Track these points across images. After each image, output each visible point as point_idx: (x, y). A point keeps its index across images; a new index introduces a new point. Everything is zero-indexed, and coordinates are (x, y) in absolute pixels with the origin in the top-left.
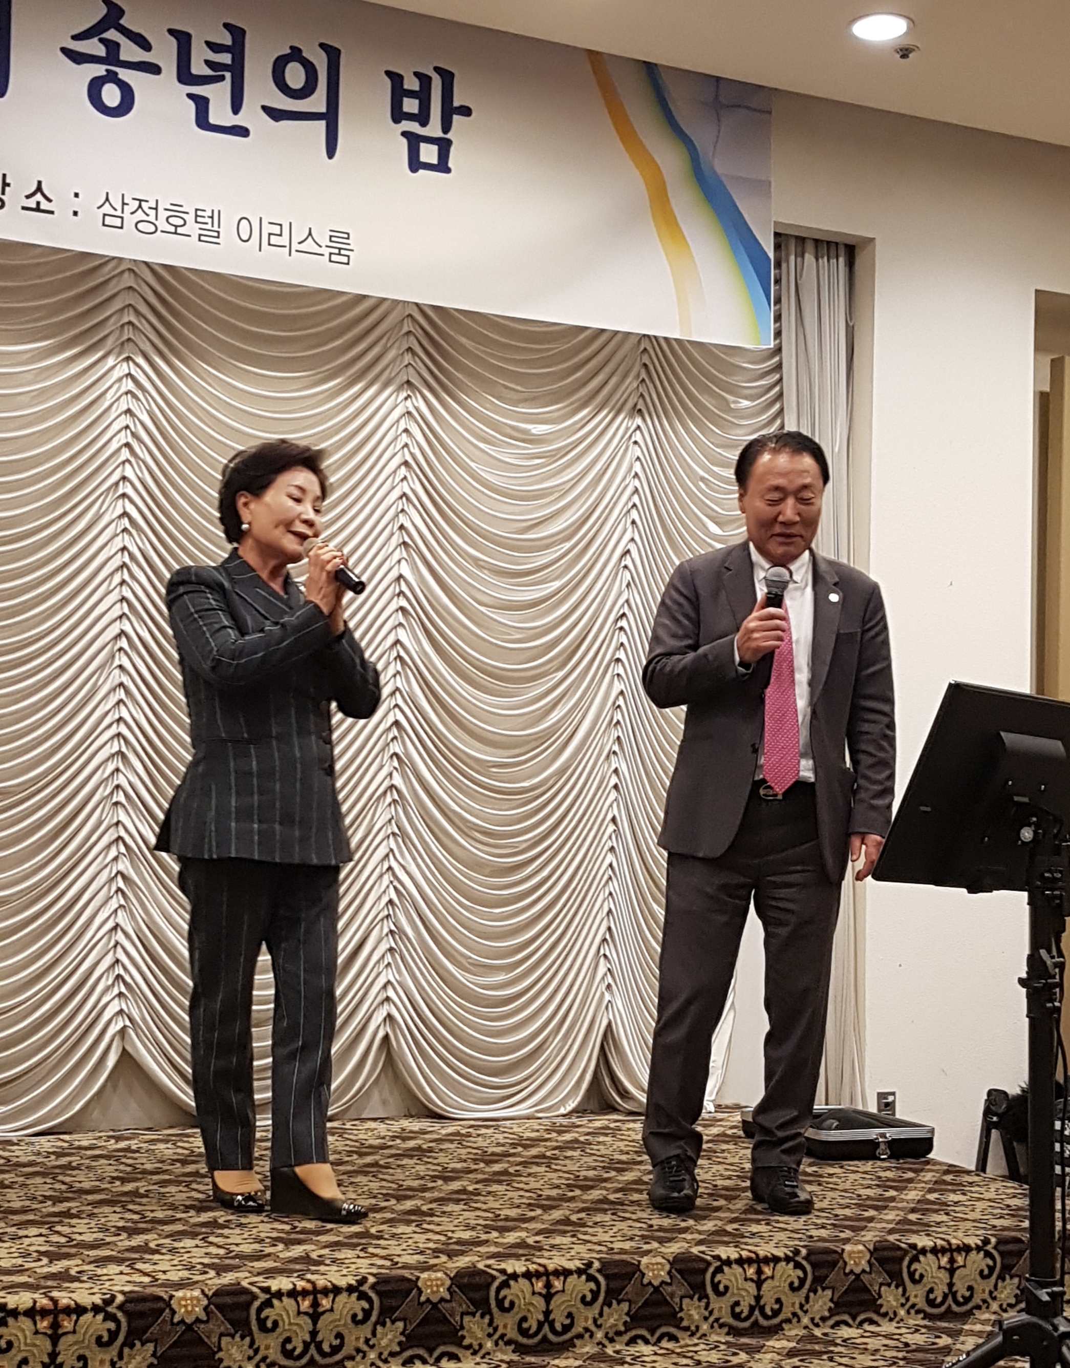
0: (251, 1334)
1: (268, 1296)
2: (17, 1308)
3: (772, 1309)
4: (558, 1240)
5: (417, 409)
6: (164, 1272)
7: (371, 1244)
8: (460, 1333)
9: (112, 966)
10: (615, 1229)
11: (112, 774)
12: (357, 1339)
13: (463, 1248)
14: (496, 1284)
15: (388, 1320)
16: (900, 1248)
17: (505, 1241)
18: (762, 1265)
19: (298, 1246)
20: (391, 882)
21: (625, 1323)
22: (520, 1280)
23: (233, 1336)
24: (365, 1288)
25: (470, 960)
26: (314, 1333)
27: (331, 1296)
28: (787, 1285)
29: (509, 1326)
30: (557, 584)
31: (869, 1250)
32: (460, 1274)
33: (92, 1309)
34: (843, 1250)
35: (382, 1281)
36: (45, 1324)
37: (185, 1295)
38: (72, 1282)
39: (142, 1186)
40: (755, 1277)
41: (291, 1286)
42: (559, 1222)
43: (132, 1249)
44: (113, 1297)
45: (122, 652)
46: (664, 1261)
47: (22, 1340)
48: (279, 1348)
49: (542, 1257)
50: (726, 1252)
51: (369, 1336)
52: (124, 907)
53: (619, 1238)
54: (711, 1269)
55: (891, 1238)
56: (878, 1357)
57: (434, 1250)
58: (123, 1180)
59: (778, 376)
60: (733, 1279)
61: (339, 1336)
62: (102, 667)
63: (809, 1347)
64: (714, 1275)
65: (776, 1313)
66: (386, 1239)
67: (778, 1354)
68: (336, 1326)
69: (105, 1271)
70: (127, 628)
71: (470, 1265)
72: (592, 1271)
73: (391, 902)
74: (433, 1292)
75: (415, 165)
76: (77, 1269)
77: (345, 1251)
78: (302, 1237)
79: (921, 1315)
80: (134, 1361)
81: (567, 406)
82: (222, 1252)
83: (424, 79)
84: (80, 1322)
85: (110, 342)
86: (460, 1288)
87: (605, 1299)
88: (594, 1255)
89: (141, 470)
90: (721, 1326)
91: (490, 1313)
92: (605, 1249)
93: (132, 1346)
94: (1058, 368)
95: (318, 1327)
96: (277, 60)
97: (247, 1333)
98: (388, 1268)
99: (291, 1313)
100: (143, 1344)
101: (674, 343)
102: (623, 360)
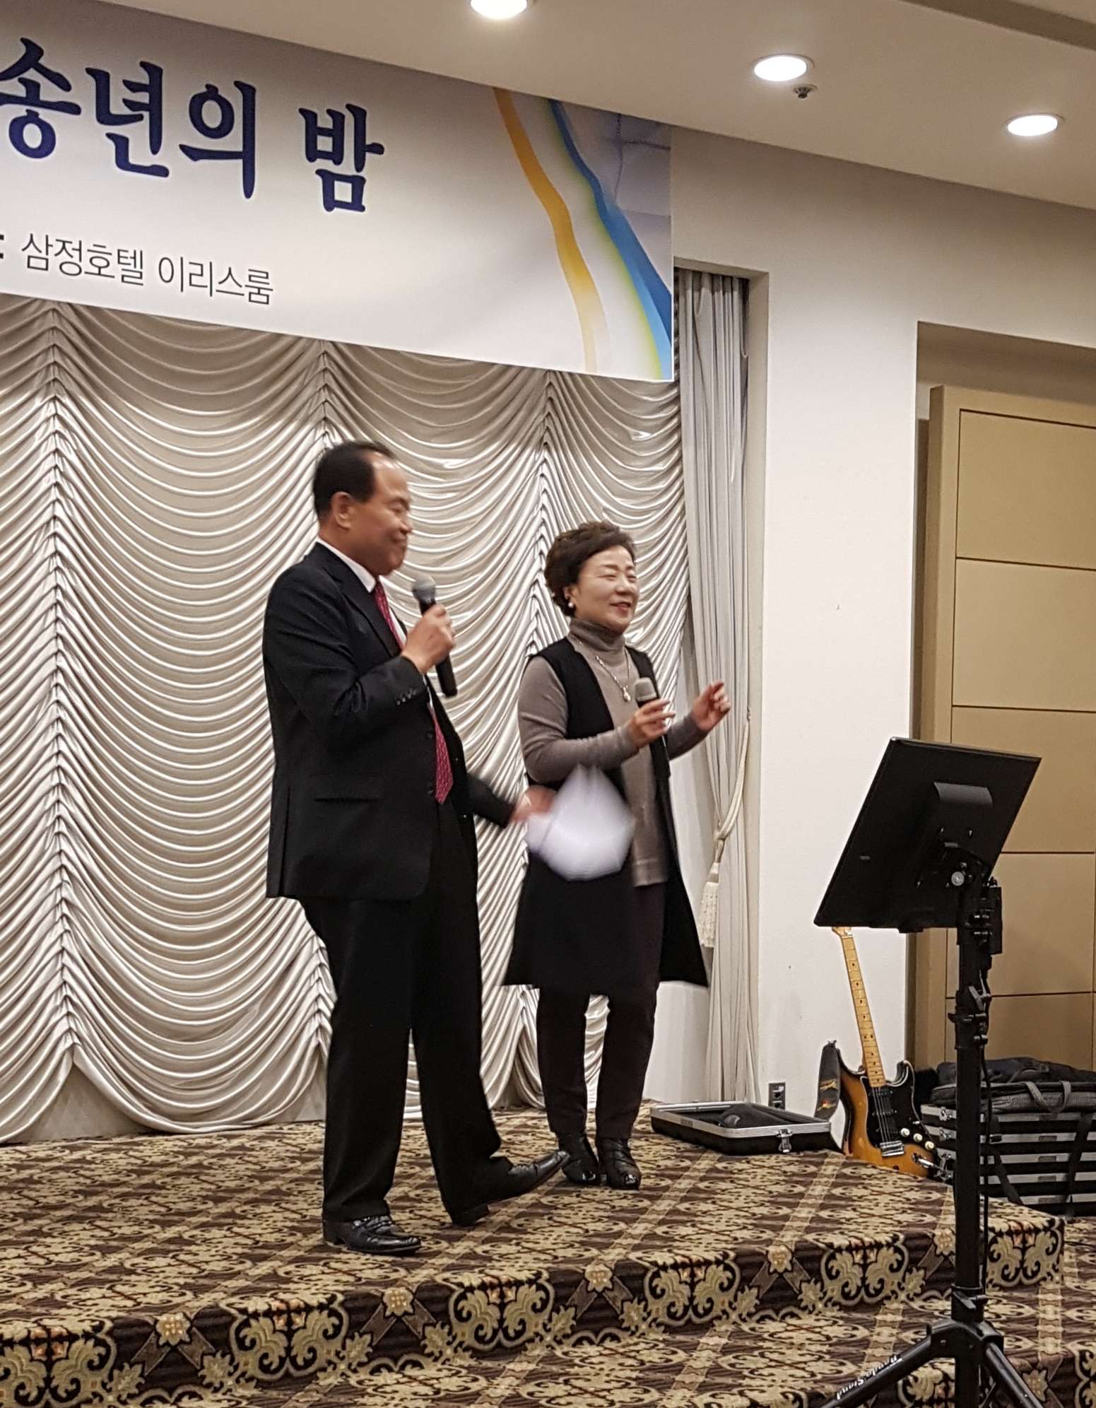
0: (231, 1352)
1: (245, 1317)
2: (12, 1338)
3: (704, 1308)
4: (504, 1249)
6: (145, 1294)
7: (333, 1258)
8: (422, 1343)
9: (60, 988)
10: (555, 1235)
11: (54, 805)
12: (329, 1352)
15: (356, 1334)
16: (818, 1248)
17: (456, 1251)
18: (694, 1268)
19: (264, 1263)
21: (572, 1327)
22: (477, 1292)
23: (214, 1355)
24: (335, 1305)
27: (304, 1315)
28: (717, 1286)
29: (467, 1334)
30: (469, 614)
31: (790, 1250)
32: (421, 1288)
33: (83, 1336)
34: (767, 1252)
35: (350, 1298)
36: (40, 1351)
37: (168, 1319)
38: (59, 1308)
39: (104, 1200)
40: (689, 1280)
41: (266, 1307)
42: (501, 1229)
43: (111, 1270)
44: (102, 1324)
45: (59, 687)
46: (605, 1269)
47: (19, 1368)
48: (257, 1363)
49: (492, 1268)
50: (661, 1257)
51: (339, 1349)
52: (69, 931)
53: (561, 1246)
54: (649, 1275)
55: (810, 1237)
56: (805, 1352)
58: (85, 1194)
59: (675, 409)
60: (669, 1283)
61: (312, 1350)
62: (40, 702)
63: (740, 1343)
64: (651, 1280)
65: (707, 1311)
66: (345, 1254)
67: (714, 1351)
68: (309, 1342)
69: (88, 1295)
70: (63, 664)
71: (427, 1278)
72: (541, 1281)
74: (397, 1307)
75: (330, 203)
76: (61, 1293)
77: (309, 1266)
78: (265, 1252)
79: (838, 1307)
80: (123, 1381)
81: (477, 441)
82: (194, 1271)
83: (337, 118)
84: (72, 1349)
85: (37, 382)
86: (422, 1302)
87: (554, 1306)
88: (541, 1265)
89: (71, 509)
90: (658, 1325)
91: (450, 1323)
92: (549, 1258)
93: (121, 1368)
94: (936, 398)
95: (293, 1343)
96: (194, 98)
97: (227, 1351)
98: (353, 1285)
99: (267, 1331)
100: (131, 1366)
101: (578, 377)
102: (529, 395)
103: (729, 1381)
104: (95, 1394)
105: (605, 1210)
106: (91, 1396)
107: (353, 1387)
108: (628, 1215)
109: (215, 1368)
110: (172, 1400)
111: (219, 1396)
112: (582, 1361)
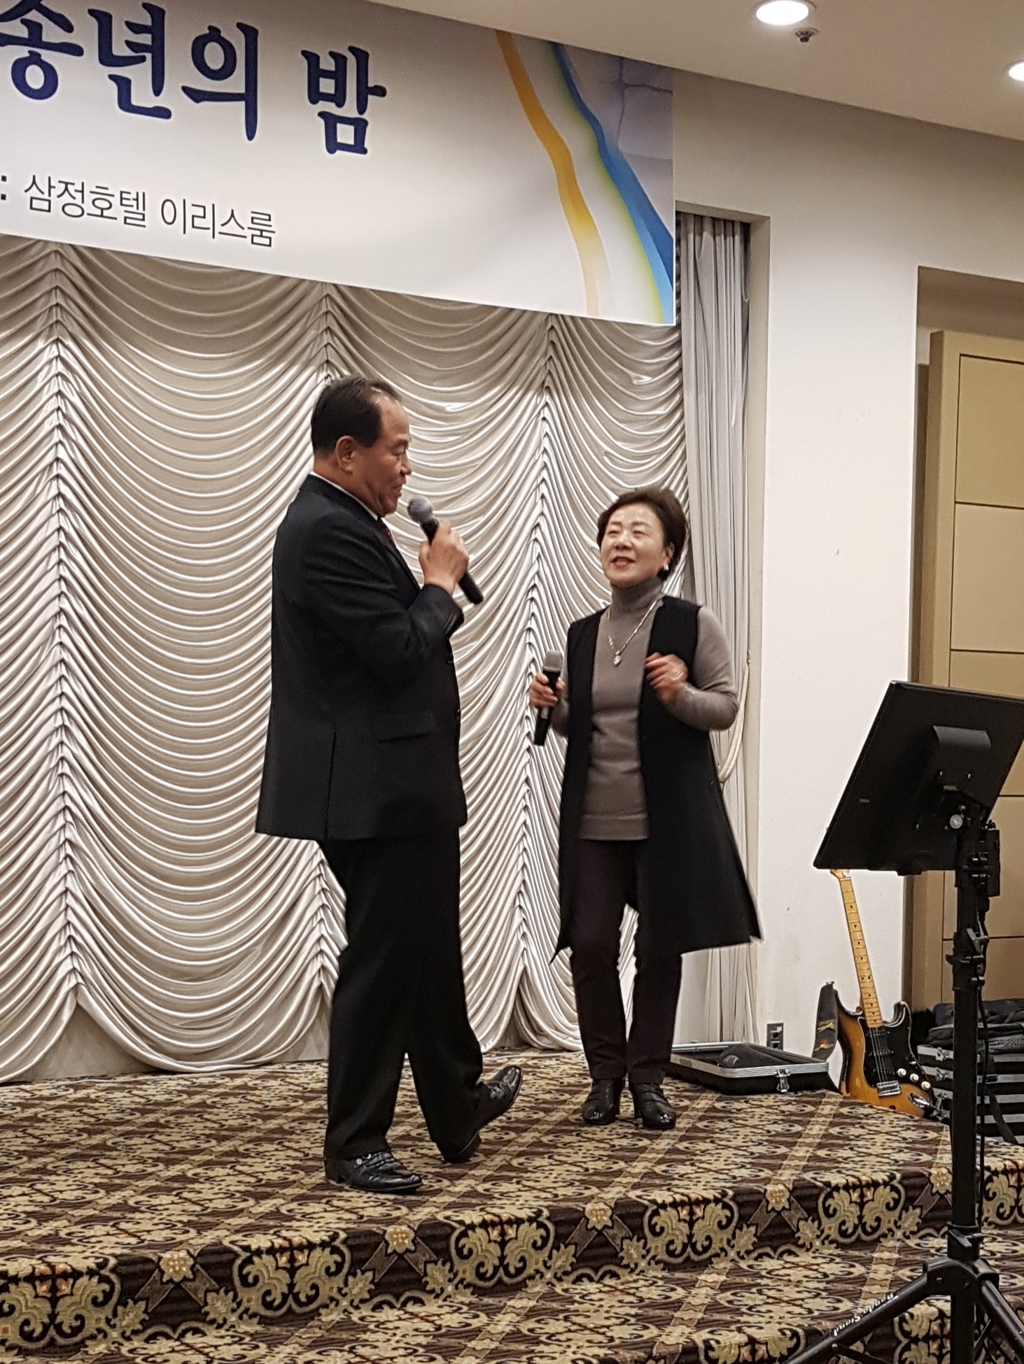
0: (234, 1289)
1: (248, 1254)
2: (17, 1275)
3: (703, 1246)
4: (505, 1187)
6: (148, 1232)
7: (335, 1196)
8: (424, 1280)
9: (64, 927)
10: (555, 1175)
11: (57, 746)
12: (331, 1289)
14: (456, 1234)
15: (358, 1271)
16: (815, 1187)
17: (457, 1189)
18: (693, 1206)
19: (267, 1201)
21: (572, 1264)
22: (478, 1230)
23: (217, 1292)
24: (337, 1243)
26: (291, 1286)
27: (306, 1252)
28: (716, 1224)
29: (468, 1271)
31: (788, 1189)
32: (422, 1226)
33: (87, 1273)
34: (766, 1190)
35: (352, 1235)
36: (44, 1288)
37: (172, 1256)
38: (64, 1245)
39: (108, 1138)
40: (688, 1218)
41: (269, 1244)
42: (502, 1168)
43: (113, 1208)
44: (106, 1261)
45: (62, 629)
46: (605, 1207)
47: (23, 1303)
48: (260, 1301)
49: (493, 1206)
50: (660, 1195)
51: (342, 1286)
52: (73, 872)
53: (561, 1184)
54: (648, 1213)
55: (808, 1176)
56: (802, 1289)
59: (677, 353)
60: (668, 1221)
61: (314, 1287)
62: (43, 644)
63: (738, 1280)
64: (651, 1218)
65: (706, 1249)
67: (712, 1288)
68: (313, 1278)
69: (92, 1233)
70: (66, 606)
71: (429, 1216)
72: (540, 1219)
74: (399, 1244)
75: (333, 145)
76: (66, 1231)
77: (311, 1204)
78: (269, 1190)
79: (835, 1245)
80: (126, 1318)
81: (477, 385)
82: (198, 1208)
83: (339, 59)
84: (77, 1285)
85: (39, 326)
86: (423, 1239)
87: (554, 1243)
88: (542, 1203)
89: (73, 451)
90: (657, 1263)
91: (451, 1260)
92: (549, 1196)
93: (125, 1305)
94: (936, 342)
95: (295, 1280)
96: (197, 39)
97: (230, 1288)
98: (355, 1222)
99: (270, 1268)
100: (135, 1302)
101: (580, 321)
102: (531, 339)
103: (727, 1317)
104: (99, 1330)
105: (604, 1149)
106: (95, 1332)
107: (355, 1323)
108: (628, 1154)
109: (219, 1305)
110: (176, 1336)
111: (223, 1332)
112: (582, 1297)
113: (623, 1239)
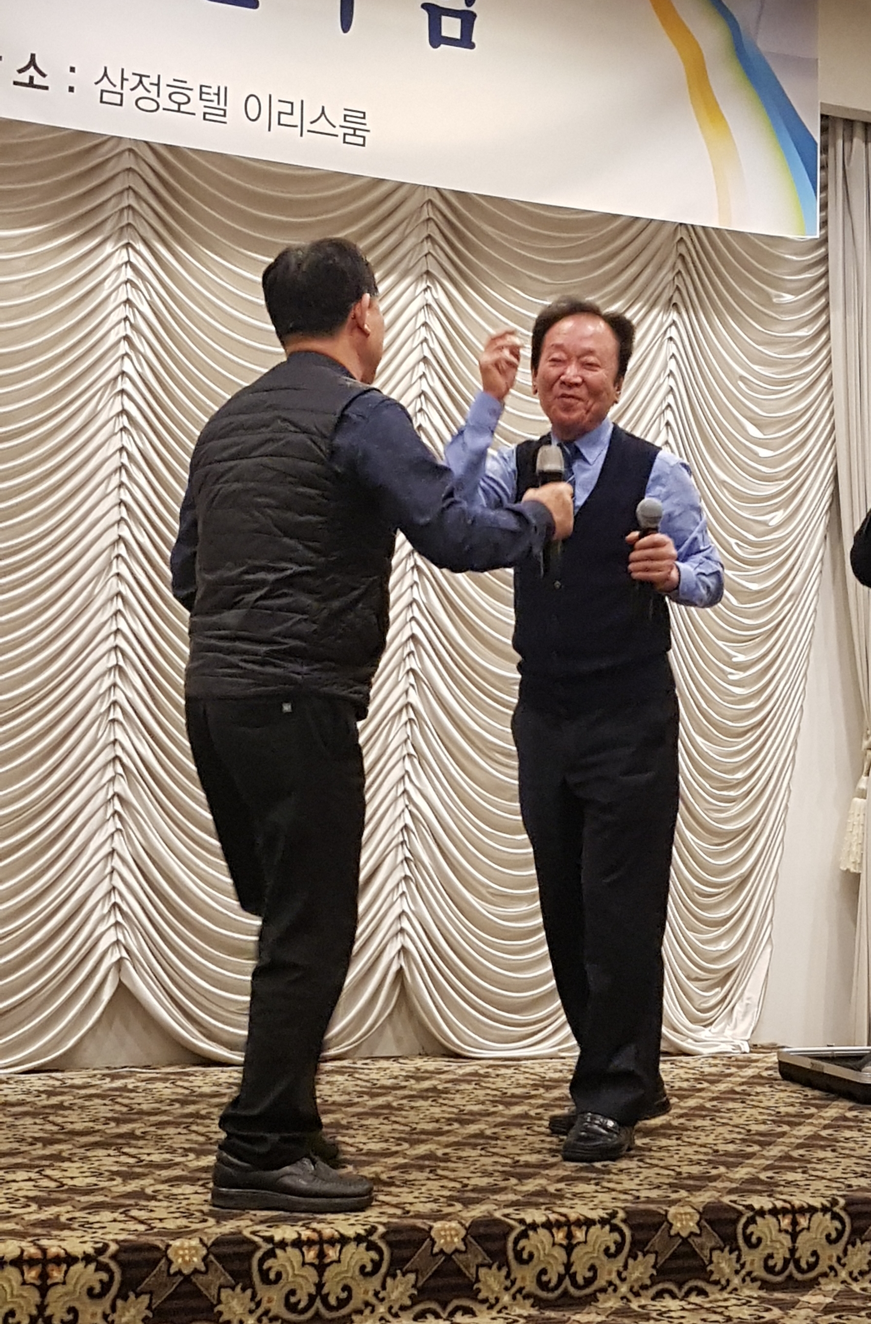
0: (253, 1287)
1: (270, 1246)
2: (2, 1258)
3: (807, 1263)
4: (581, 1187)
5: (436, 300)
6: (161, 1220)
8: (475, 1286)
9: (109, 893)
10: (642, 1177)
11: (110, 688)
12: (366, 1292)
13: (480, 1196)
14: (514, 1234)
15: (398, 1272)
17: (525, 1188)
18: (797, 1216)
20: (407, 806)
22: (540, 1230)
23: (233, 1288)
24: (374, 1238)
25: (491, 890)
26: (320, 1286)
27: (338, 1247)
28: (823, 1237)
29: (528, 1278)
32: (476, 1223)
33: (83, 1259)
35: (392, 1230)
36: (33, 1274)
37: (183, 1244)
38: (62, 1230)
39: (138, 1127)
40: (790, 1229)
41: (295, 1236)
43: (127, 1195)
44: (106, 1246)
45: (120, 559)
46: (693, 1211)
47: (8, 1290)
48: (283, 1301)
49: (563, 1206)
50: (759, 1202)
51: (378, 1288)
52: (120, 830)
53: (648, 1187)
54: (743, 1220)
57: (450, 1198)
58: (118, 1121)
59: (823, 269)
60: (767, 1232)
61: (346, 1288)
62: (99, 574)
63: (846, 1303)
64: (746, 1226)
65: (812, 1267)
66: (398, 1186)
67: (814, 1310)
68: (345, 1278)
69: (97, 1218)
70: (126, 533)
71: (486, 1214)
72: (615, 1221)
73: (406, 827)
74: (446, 1242)
75: (437, 39)
76: (69, 1216)
80: (127, 1314)
84: (70, 1273)
85: (108, 227)
86: (475, 1238)
87: (630, 1251)
88: (619, 1205)
89: (140, 364)
90: (753, 1280)
91: (507, 1265)
92: (630, 1198)
93: (125, 1298)
95: (324, 1279)
97: (248, 1285)
98: (399, 1217)
99: (295, 1264)
100: (137, 1296)
101: (713, 232)
102: (656, 253)
105: (706, 1154)
108: (731, 1159)
109: (234, 1304)
112: (660, 1314)
113: (712, 1250)
